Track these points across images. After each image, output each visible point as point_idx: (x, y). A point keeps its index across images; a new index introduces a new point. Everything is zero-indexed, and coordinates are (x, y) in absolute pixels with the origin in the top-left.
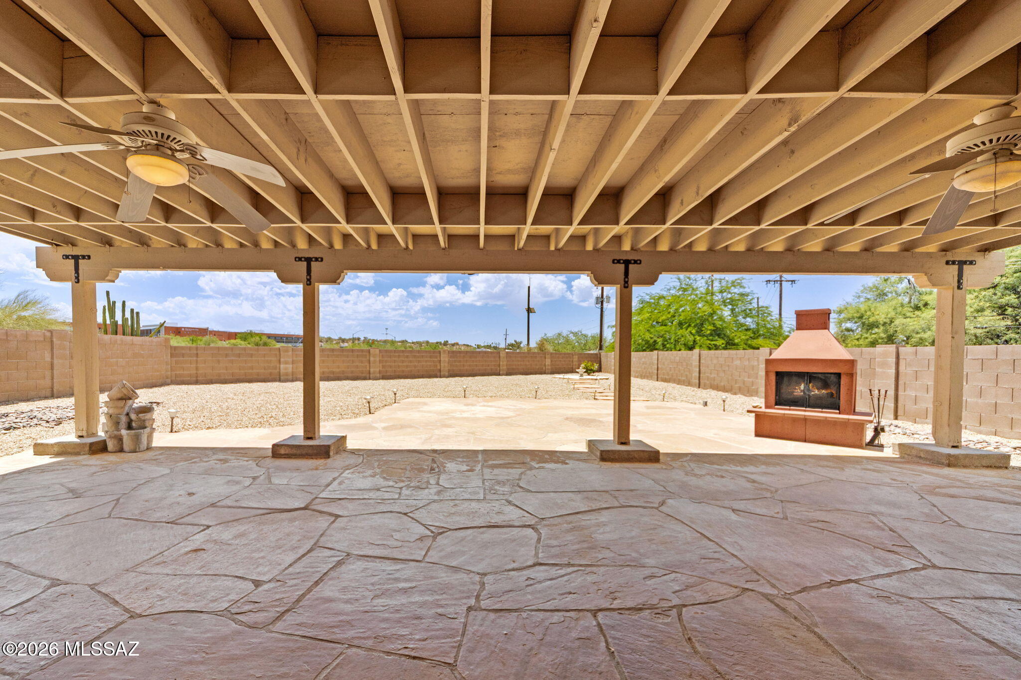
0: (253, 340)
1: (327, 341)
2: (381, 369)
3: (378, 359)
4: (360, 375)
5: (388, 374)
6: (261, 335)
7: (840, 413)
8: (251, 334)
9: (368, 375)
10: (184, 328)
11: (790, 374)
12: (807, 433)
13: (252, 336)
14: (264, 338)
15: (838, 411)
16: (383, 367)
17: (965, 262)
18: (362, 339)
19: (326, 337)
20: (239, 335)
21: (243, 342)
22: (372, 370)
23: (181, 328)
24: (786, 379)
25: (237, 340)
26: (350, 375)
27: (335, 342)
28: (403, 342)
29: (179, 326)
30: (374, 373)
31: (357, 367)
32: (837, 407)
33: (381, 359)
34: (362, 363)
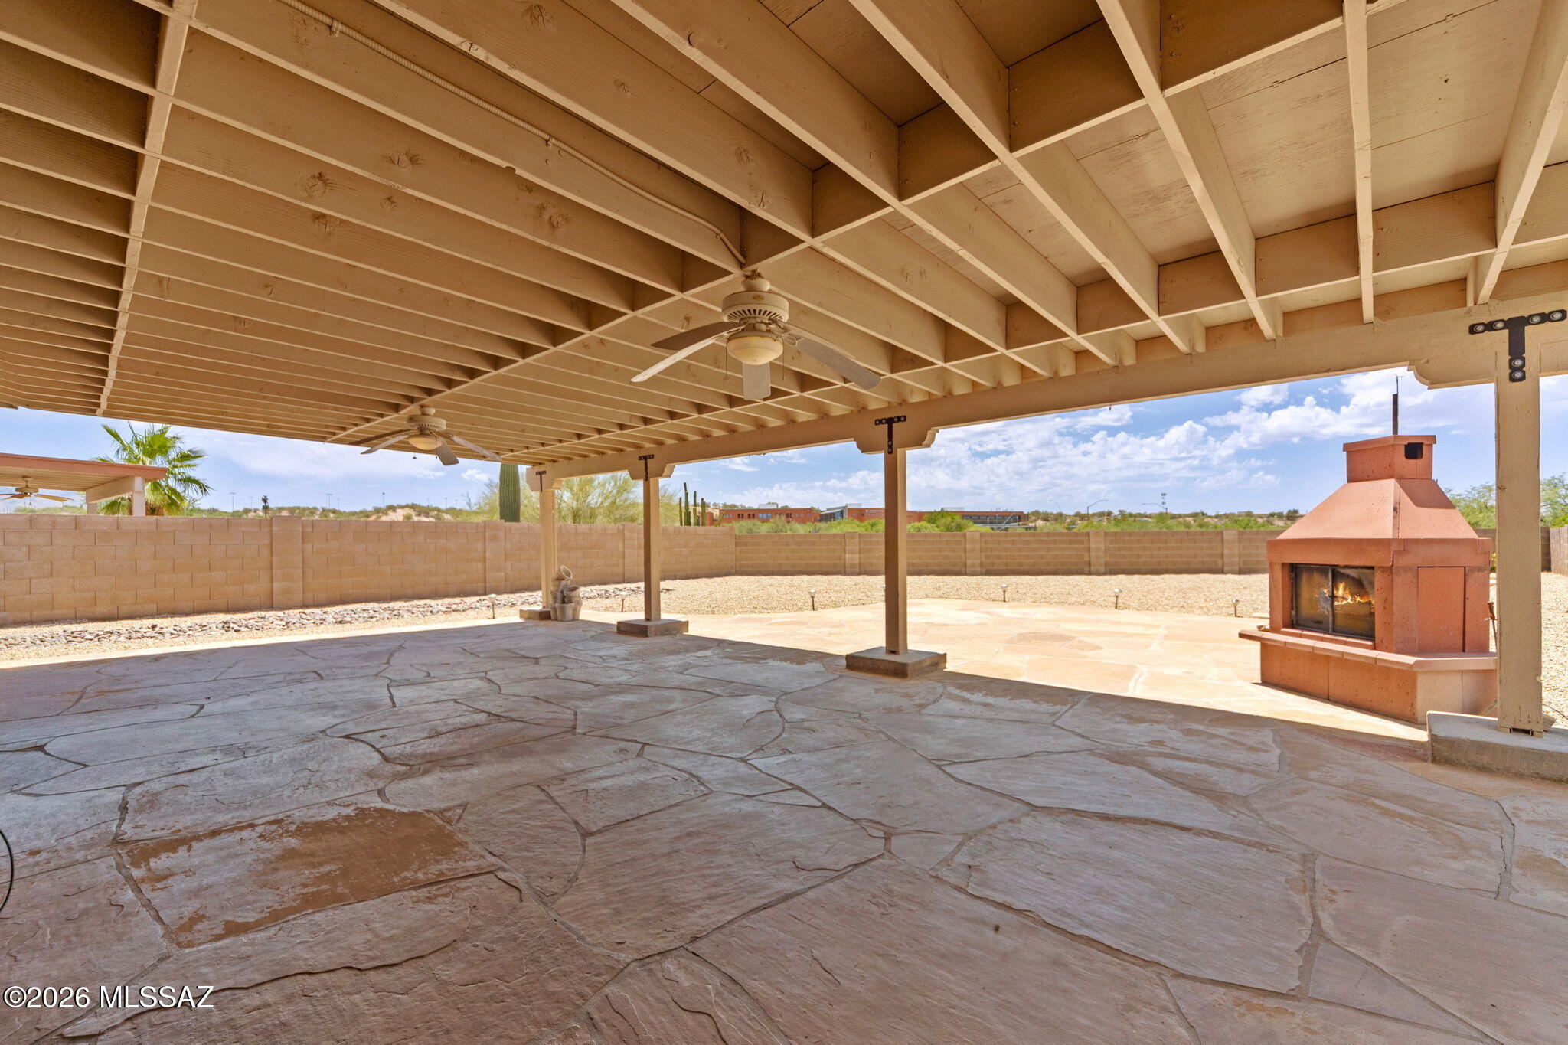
0: (943, 521)
1: (1056, 519)
2: (984, 560)
3: (978, 546)
4: (952, 568)
5: (995, 567)
6: (952, 514)
7: (1374, 648)
8: (943, 513)
9: (963, 569)
10: (868, 509)
11: (1310, 568)
12: (1331, 683)
13: (943, 516)
14: (958, 518)
15: (1370, 643)
16: (988, 557)
17: (1526, 321)
18: (1116, 513)
19: (1055, 512)
20: (927, 516)
21: (929, 526)
22: (969, 562)
23: (864, 509)
24: (1305, 577)
25: (922, 523)
26: (937, 568)
27: (1068, 520)
28: (1195, 515)
29: (863, 507)
30: (973, 565)
31: (947, 557)
32: (1369, 635)
33: (983, 546)
34: (954, 551)
